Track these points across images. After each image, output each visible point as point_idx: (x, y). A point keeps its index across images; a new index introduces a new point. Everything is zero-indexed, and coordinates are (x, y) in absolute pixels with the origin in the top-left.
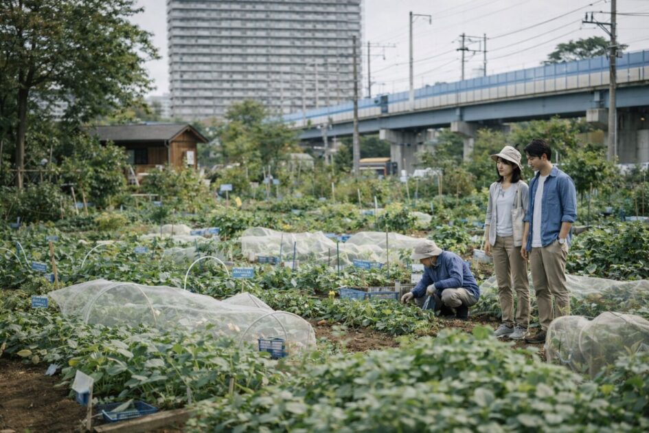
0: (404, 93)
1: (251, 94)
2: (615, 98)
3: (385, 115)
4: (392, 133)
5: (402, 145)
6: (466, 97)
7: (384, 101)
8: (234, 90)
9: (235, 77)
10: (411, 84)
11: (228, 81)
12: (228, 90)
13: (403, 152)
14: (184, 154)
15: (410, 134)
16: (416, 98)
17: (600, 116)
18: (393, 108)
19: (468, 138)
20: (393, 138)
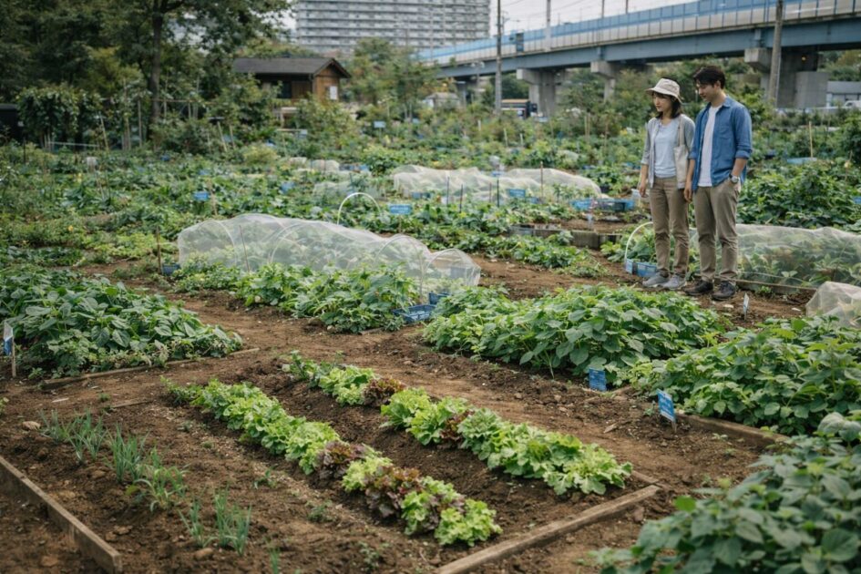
0: (542, 31)
1: (378, 34)
2: (781, 35)
3: (520, 54)
4: (529, 73)
5: (541, 85)
6: (608, 35)
7: (518, 38)
8: (360, 29)
9: (362, 17)
10: (549, 20)
11: (355, 21)
12: (355, 30)
13: (541, 92)
14: (327, 89)
15: (549, 74)
16: (552, 36)
17: (760, 56)
18: (529, 46)
19: (609, 78)
20: (531, 77)
